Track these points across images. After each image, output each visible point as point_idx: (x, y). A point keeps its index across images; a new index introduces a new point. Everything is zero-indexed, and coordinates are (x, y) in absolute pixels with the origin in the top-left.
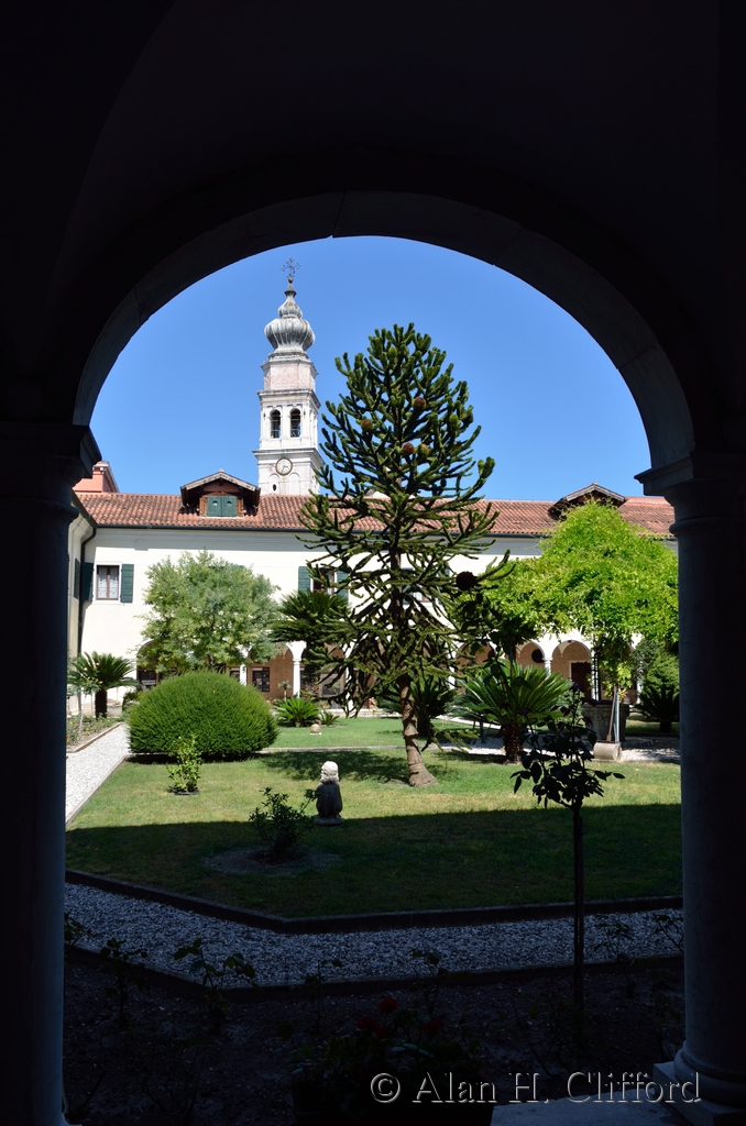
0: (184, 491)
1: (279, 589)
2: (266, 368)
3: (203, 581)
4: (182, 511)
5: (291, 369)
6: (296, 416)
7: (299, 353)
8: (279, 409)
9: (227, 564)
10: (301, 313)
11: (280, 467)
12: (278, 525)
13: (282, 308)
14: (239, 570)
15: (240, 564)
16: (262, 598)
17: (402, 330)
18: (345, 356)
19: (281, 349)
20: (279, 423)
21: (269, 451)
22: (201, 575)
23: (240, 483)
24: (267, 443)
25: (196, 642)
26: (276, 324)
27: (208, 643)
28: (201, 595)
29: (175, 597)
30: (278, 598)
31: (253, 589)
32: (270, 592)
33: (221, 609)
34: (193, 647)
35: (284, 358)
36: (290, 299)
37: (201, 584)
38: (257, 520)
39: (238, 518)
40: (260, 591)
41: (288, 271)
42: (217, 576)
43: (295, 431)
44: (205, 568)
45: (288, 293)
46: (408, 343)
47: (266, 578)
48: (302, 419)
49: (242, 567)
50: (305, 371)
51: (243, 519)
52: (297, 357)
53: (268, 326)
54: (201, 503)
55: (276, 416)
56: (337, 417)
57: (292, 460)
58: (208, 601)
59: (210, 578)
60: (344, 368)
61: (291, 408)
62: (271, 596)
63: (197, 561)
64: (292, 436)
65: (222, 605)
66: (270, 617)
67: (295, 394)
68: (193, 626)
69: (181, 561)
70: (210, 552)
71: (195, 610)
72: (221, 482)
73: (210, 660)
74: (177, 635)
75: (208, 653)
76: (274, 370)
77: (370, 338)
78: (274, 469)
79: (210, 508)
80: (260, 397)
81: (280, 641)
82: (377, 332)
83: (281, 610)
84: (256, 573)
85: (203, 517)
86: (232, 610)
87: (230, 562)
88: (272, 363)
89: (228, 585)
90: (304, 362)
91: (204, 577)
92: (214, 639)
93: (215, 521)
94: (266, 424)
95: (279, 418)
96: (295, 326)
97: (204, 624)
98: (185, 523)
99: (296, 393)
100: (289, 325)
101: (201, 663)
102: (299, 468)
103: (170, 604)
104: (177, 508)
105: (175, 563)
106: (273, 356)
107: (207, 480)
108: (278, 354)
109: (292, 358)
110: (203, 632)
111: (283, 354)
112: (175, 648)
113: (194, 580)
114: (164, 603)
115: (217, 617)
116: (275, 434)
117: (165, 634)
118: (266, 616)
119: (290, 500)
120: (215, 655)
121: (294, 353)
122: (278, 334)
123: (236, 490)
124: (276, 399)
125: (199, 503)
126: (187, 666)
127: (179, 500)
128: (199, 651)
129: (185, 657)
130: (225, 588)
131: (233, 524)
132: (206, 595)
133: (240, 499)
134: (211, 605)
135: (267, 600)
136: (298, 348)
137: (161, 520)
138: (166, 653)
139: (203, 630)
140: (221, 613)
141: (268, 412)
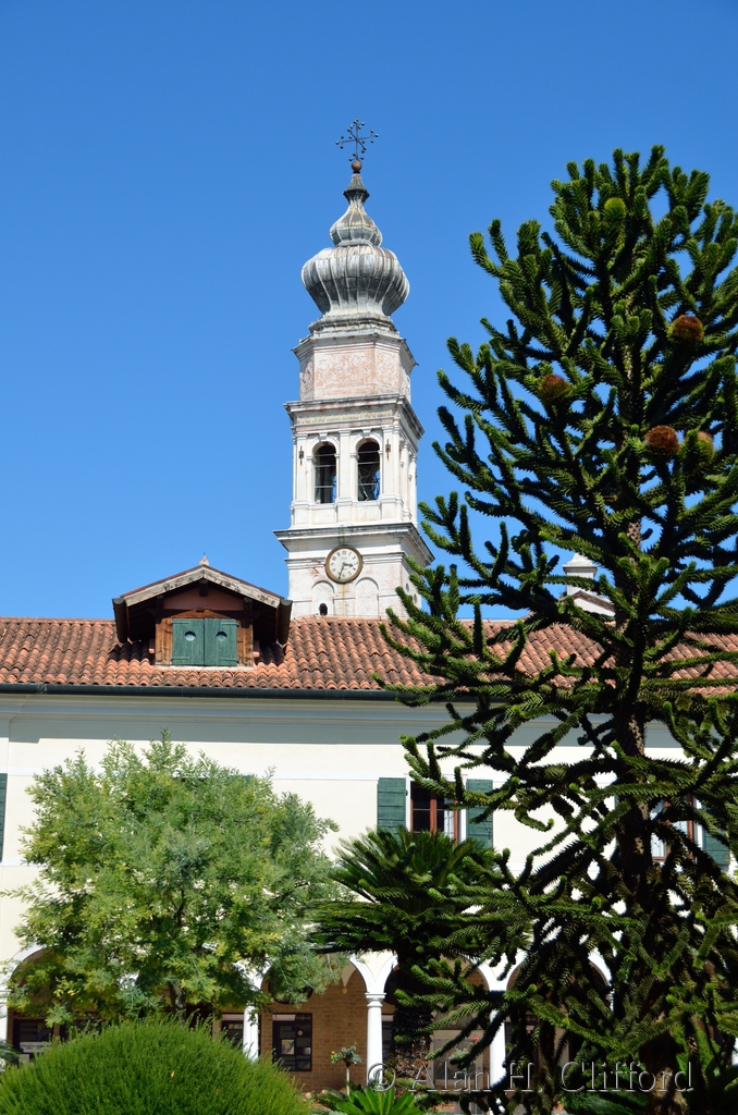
0: (120, 608)
1: (334, 827)
2: (304, 354)
3: (159, 809)
4: (117, 654)
5: (359, 355)
6: (369, 456)
7: (376, 321)
8: (331, 440)
9: (213, 771)
10: (380, 234)
11: (336, 566)
12: (332, 685)
13: (339, 225)
14: (242, 785)
15: (244, 772)
16: (295, 849)
17: (634, 160)
18: (495, 230)
19: (337, 311)
20: (333, 471)
21: (311, 531)
22: (154, 795)
23: (245, 590)
24: (308, 514)
25: (142, 952)
26: (327, 260)
27: (167, 956)
28: (155, 842)
29: (94, 847)
30: (330, 848)
31: (274, 827)
32: (313, 835)
33: (197, 876)
34: (135, 964)
35: (343, 332)
36: (355, 207)
37: (154, 817)
38: (283, 673)
39: (240, 668)
40: (290, 833)
41: (352, 147)
42: (191, 799)
43: (368, 487)
44: (164, 780)
45: (351, 194)
46: (651, 193)
47: (303, 803)
48: (384, 462)
49: (248, 779)
50: (389, 358)
51: (252, 671)
52: (371, 330)
53: (308, 265)
54: (160, 635)
55: (326, 457)
56: (476, 378)
57: (363, 551)
58: (169, 856)
59: (174, 801)
60: (492, 258)
61: (359, 438)
62: (314, 846)
63: (146, 763)
64: (362, 498)
65: (200, 865)
66: (311, 894)
67: (368, 408)
68: (132, 914)
69: (109, 763)
70: (175, 744)
71: (140, 875)
72: (203, 588)
73: (173, 996)
74: (98, 937)
75: (168, 978)
76: (322, 359)
77: (555, 186)
78: (322, 570)
79: (178, 647)
80: (293, 417)
81: (335, 949)
82: (572, 169)
83: (338, 877)
84: (280, 790)
85: (165, 667)
86: (225, 877)
87: (222, 764)
88: (319, 342)
89: (217, 818)
90: (387, 340)
91: (160, 800)
92: (183, 947)
93: (190, 675)
94: (305, 475)
95: (333, 461)
96: (367, 263)
97: (159, 910)
98: (122, 680)
99: (370, 404)
100: (354, 261)
101: (154, 1002)
102: (376, 567)
103: (81, 861)
104: (106, 648)
105: (95, 767)
106: (319, 328)
107: (173, 584)
108: (329, 324)
109: (360, 331)
110: (160, 929)
111: (341, 323)
112: (90, 965)
113: (139, 807)
114: (68, 861)
115: (189, 894)
116: (325, 493)
117: (71, 932)
118: (303, 891)
119: (357, 629)
120: (184, 983)
121: (366, 321)
122: (330, 281)
123: (236, 606)
124: (326, 419)
125: (154, 637)
126: (120, 1007)
127: (110, 631)
128: (150, 974)
129: (116, 987)
130: (210, 824)
131: (230, 682)
132: (164, 843)
133: (245, 625)
134: (174, 866)
135: (306, 854)
136: (374, 309)
137: (69, 674)
138: (71, 976)
139: (157, 923)
140: (199, 884)
141: (308, 446)
